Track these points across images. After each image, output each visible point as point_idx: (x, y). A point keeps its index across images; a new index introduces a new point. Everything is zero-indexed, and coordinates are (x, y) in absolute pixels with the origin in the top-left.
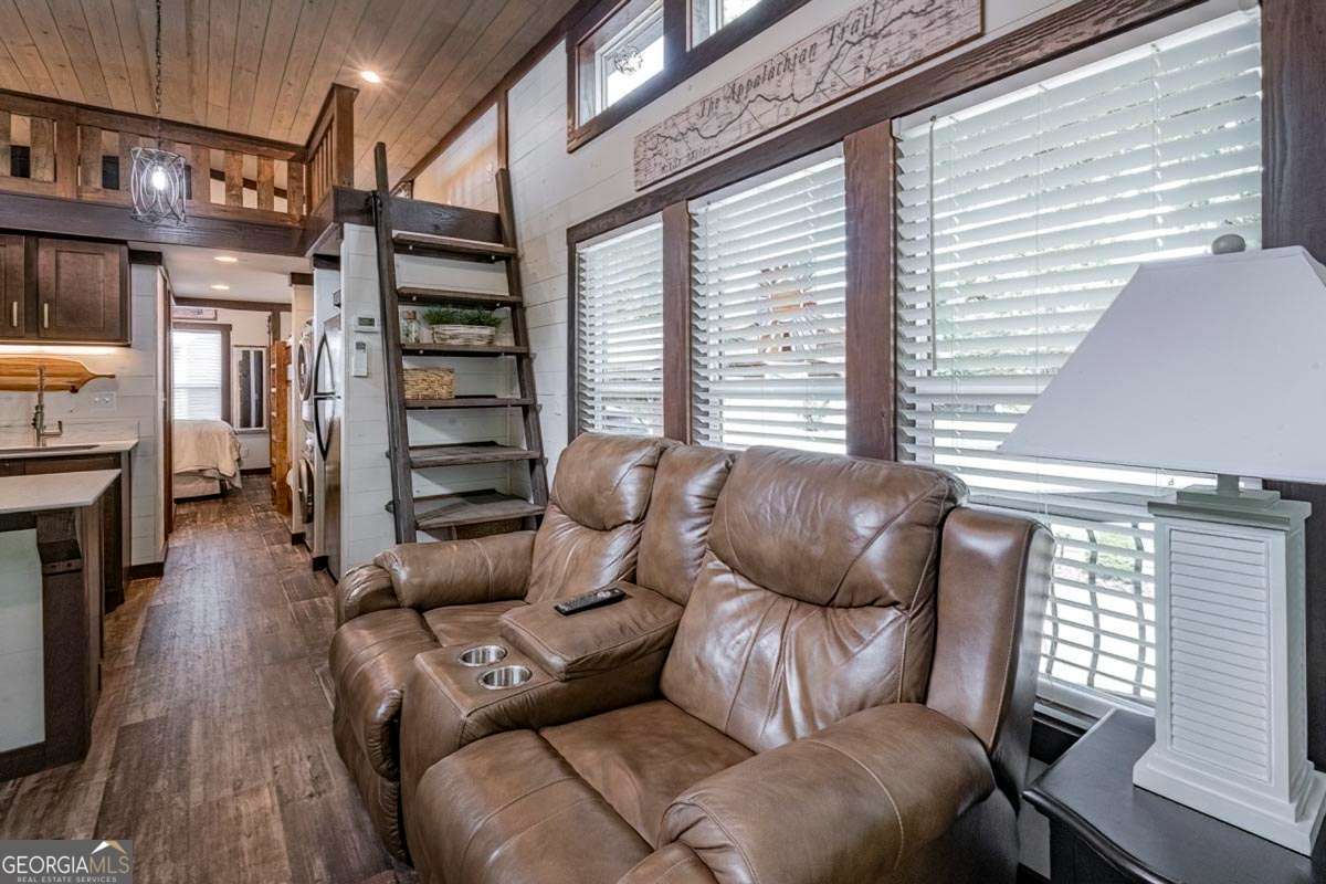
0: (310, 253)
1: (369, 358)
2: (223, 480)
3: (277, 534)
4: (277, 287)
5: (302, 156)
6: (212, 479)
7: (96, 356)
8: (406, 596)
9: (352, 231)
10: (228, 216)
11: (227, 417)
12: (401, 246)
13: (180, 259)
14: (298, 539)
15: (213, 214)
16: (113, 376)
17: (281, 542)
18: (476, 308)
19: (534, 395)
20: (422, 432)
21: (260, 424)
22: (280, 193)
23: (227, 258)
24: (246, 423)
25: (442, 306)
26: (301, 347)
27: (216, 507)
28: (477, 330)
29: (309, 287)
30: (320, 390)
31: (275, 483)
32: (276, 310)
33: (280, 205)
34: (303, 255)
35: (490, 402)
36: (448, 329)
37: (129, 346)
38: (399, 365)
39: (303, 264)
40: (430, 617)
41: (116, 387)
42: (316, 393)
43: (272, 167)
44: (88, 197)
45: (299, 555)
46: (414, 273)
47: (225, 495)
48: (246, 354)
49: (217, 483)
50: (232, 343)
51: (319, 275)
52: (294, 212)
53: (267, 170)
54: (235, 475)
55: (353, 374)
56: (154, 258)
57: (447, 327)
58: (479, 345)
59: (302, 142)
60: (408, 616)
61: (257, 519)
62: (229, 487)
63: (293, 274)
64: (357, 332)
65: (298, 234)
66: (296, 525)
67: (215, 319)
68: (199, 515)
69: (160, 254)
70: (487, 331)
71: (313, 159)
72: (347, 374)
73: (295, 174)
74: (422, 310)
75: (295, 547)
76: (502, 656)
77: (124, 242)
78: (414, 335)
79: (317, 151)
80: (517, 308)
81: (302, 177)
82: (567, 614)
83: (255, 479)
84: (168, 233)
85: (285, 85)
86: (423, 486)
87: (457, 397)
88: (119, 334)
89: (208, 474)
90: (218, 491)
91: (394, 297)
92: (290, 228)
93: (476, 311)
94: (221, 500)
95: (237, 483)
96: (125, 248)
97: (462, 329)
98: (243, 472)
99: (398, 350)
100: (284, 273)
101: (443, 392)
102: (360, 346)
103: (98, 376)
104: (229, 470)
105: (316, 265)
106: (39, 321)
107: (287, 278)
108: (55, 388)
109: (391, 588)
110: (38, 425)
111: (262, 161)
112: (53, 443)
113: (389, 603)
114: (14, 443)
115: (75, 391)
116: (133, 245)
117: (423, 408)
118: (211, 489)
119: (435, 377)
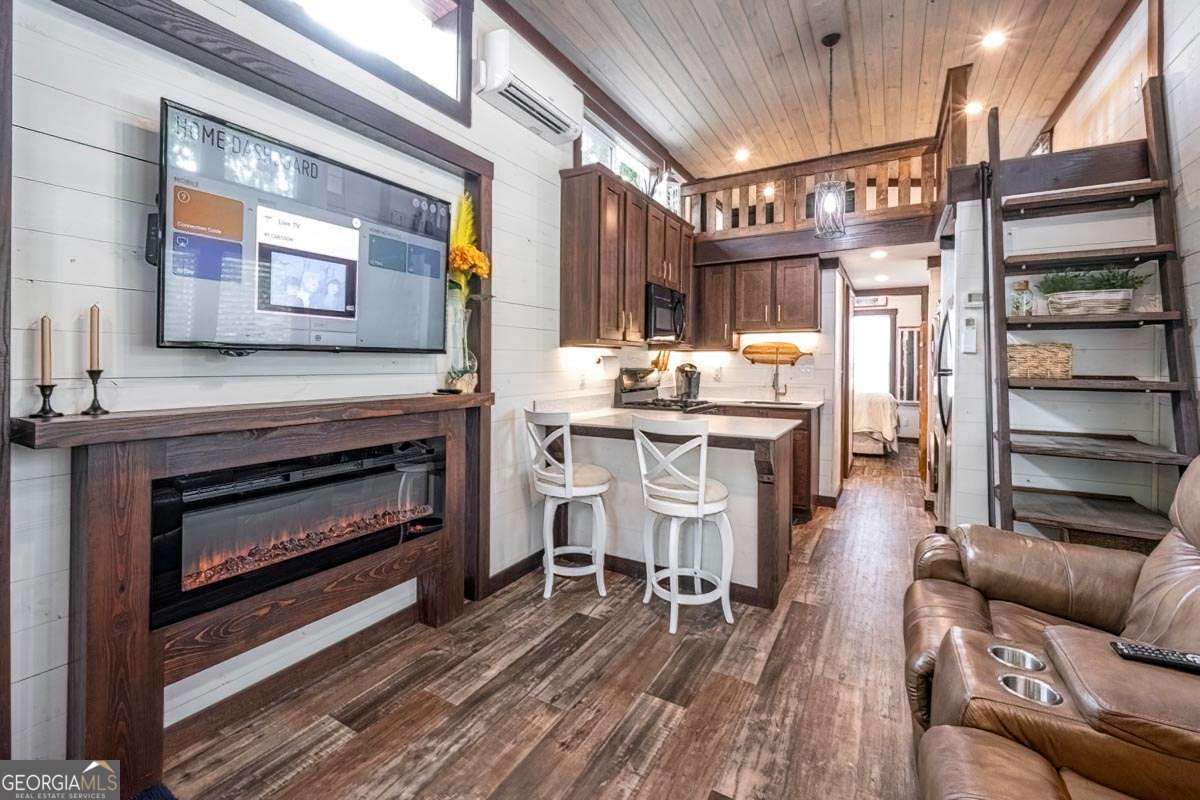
0: (938, 236)
1: (978, 335)
2: (885, 442)
3: (915, 498)
5: (933, 146)
6: (879, 441)
7: (804, 341)
8: (973, 577)
9: (963, 208)
10: (878, 218)
11: (893, 390)
12: (1011, 213)
16: (811, 354)
20: (1029, 415)
22: (915, 182)
23: (879, 253)
25: (1057, 271)
28: (1103, 295)
29: (937, 268)
30: (942, 367)
31: (920, 452)
32: (924, 292)
33: (916, 196)
34: (932, 239)
36: (1064, 298)
37: (819, 331)
38: (1002, 341)
39: (932, 247)
41: (812, 362)
42: (940, 369)
43: (909, 166)
45: (928, 521)
46: (1026, 239)
47: (886, 456)
48: (912, 335)
49: (882, 444)
50: (898, 326)
51: (945, 254)
52: (926, 201)
53: (906, 168)
54: (893, 441)
55: (962, 350)
56: (833, 263)
57: (1063, 295)
58: (1105, 312)
59: (933, 134)
61: (905, 481)
62: (889, 450)
63: (929, 258)
64: (967, 308)
65: (928, 221)
67: (886, 305)
68: (866, 469)
69: (837, 259)
70: (1119, 295)
71: (940, 147)
72: (958, 350)
73: (927, 166)
74: (1034, 279)
75: (926, 513)
77: (816, 255)
78: (1025, 308)
79: (943, 139)
81: (933, 167)
85: (922, 85)
86: (1034, 476)
87: (1074, 377)
88: (812, 322)
89: (876, 437)
90: (882, 452)
92: (921, 217)
93: (1105, 272)
94: (883, 460)
96: (817, 259)
97: (1083, 296)
98: (900, 439)
99: (1004, 324)
100: (924, 259)
101: (1057, 371)
102: (969, 322)
103: (804, 354)
104: (889, 434)
105: (942, 247)
106: (776, 318)
107: (925, 262)
108: (783, 362)
109: (960, 563)
110: (775, 385)
111: (902, 163)
112: (782, 399)
113: (958, 577)
114: (767, 397)
115: (793, 364)
116: (822, 256)
117: (1029, 388)
118: (878, 449)
119: (1047, 354)
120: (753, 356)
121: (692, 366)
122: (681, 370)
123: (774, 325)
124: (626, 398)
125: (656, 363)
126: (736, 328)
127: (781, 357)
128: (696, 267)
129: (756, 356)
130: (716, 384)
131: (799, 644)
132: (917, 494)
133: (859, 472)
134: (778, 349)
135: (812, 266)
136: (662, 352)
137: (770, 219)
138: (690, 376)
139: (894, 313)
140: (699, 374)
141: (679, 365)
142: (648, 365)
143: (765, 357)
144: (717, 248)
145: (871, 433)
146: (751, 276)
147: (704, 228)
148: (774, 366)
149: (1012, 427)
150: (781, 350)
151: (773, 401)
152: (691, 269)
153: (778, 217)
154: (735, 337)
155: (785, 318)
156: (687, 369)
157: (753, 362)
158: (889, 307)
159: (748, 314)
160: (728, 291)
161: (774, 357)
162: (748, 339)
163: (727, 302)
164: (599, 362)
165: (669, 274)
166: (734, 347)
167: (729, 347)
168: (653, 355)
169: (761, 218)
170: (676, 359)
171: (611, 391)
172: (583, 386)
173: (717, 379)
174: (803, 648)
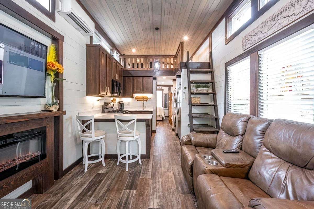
0: (176, 75)
1: (185, 95)
2: (162, 117)
3: (170, 128)
4: (171, 82)
5: (175, 57)
6: (161, 117)
7: (149, 96)
8: (193, 143)
9: (183, 70)
10: (165, 70)
11: (163, 106)
12: (191, 72)
13: (158, 78)
14: (173, 130)
15: (163, 70)
16: (151, 99)
17: (171, 130)
18: (204, 84)
19: (217, 103)
21: (167, 108)
22: (172, 64)
23: (164, 77)
24: (165, 108)
26: (174, 93)
27: (161, 122)
28: (205, 89)
29: (175, 81)
31: (170, 119)
32: (170, 86)
33: (172, 67)
34: (175, 76)
35: (207, 104)
37: (152, 94)
39: (174, 77)
40: (197, 148)
41: (151, 101)
42: (177, 102)
43: (171, 60)
44: (149, 70)
45: (174, 133)
47: (162, 120)
48: (165, 95)
49: (162, 118)
50: (164, 93)
51: (177, 79)
52: (174, 68)
55: (183, 98)
57: (199, 88)
58: (205, 92)
59: (175, 54)
60: (193, 147)
65: (174, 71)
66: (173, 127)
69: (156, 78)
70: (207, 89)
71: (177, 57)
73: (174, 60)
75: (173, 131)
76: (212, 159)
77: (152, 76)
79: (177, 55)
80: (213, 83)
82: (225, 153)
83: (166, 118)
84: (158, 74)
86: (195, 122)
87: (201, 103)
88: (151, 92)
89: (161, 116)
90: (162, 119)
91: (190, 82)
92: (173, 71)
93: (205, 84)
95: (164, 118)
96: (152, 78)
97: (202, 89)
99: (191, 93)
102: (184, 93)
103: (149, 99)
104: (163, 116)
105: (177, 77)
106: (143, 90)
107: (172, 80)
108: (145, 101)
109: (191, 141)
110: (143, 106)
111: (169, 59)
112: (144, 109)
113: (190, 143)
114: (141, 109)
115: (147, 101)
116: (154, 77)
117: (195, 105)
118: (161, 119)
119: (197, 99)
120: (137, 99)
121: (122, 102)
122: (119, 102)
123: (143, 92)
124: (106, 110)
125: (113, 101)
126: (134, 92)
127: (144, 99)
128: (123, 76)
129: (138, 99)
130: (128, 106)
131: (157, 165)
132: (170, 127)
133: (158, 124)
134: (144, 97)
135: (151, 78)
136: (115, 98)
137: (142, 67)
138: (121, 104)
139: (163, 90)
140: (124, 103)
141: (119, 101)
142: (111, 102)
143: (140, 99)
144: (129, 72)
145: (160, 116)
146: (137, 80)
147: (125, 67)
148: (143, 101)
149: (193, 113)
150: (144, 98)
151: (142, 110)
152: (122, 77)
153: (144, 67)
154: (133, 94)
155: (146, 90)
156: (121, 102)
157: (137, 101)
158: (162, 89)
159: (137, 89)
160: (132, 83)
161: (143, 99)
162: (136, 95)
163: (132, 86)
164: (98, 101)
165: (118, 78)
166: (133, 97)
167: (132, 97)
168: (112, 99)
169: (140, 66)
170: (118, 100)
171: (101, 109)
172: (93, 107)
173: (128, 105)
174: (158, 166)
